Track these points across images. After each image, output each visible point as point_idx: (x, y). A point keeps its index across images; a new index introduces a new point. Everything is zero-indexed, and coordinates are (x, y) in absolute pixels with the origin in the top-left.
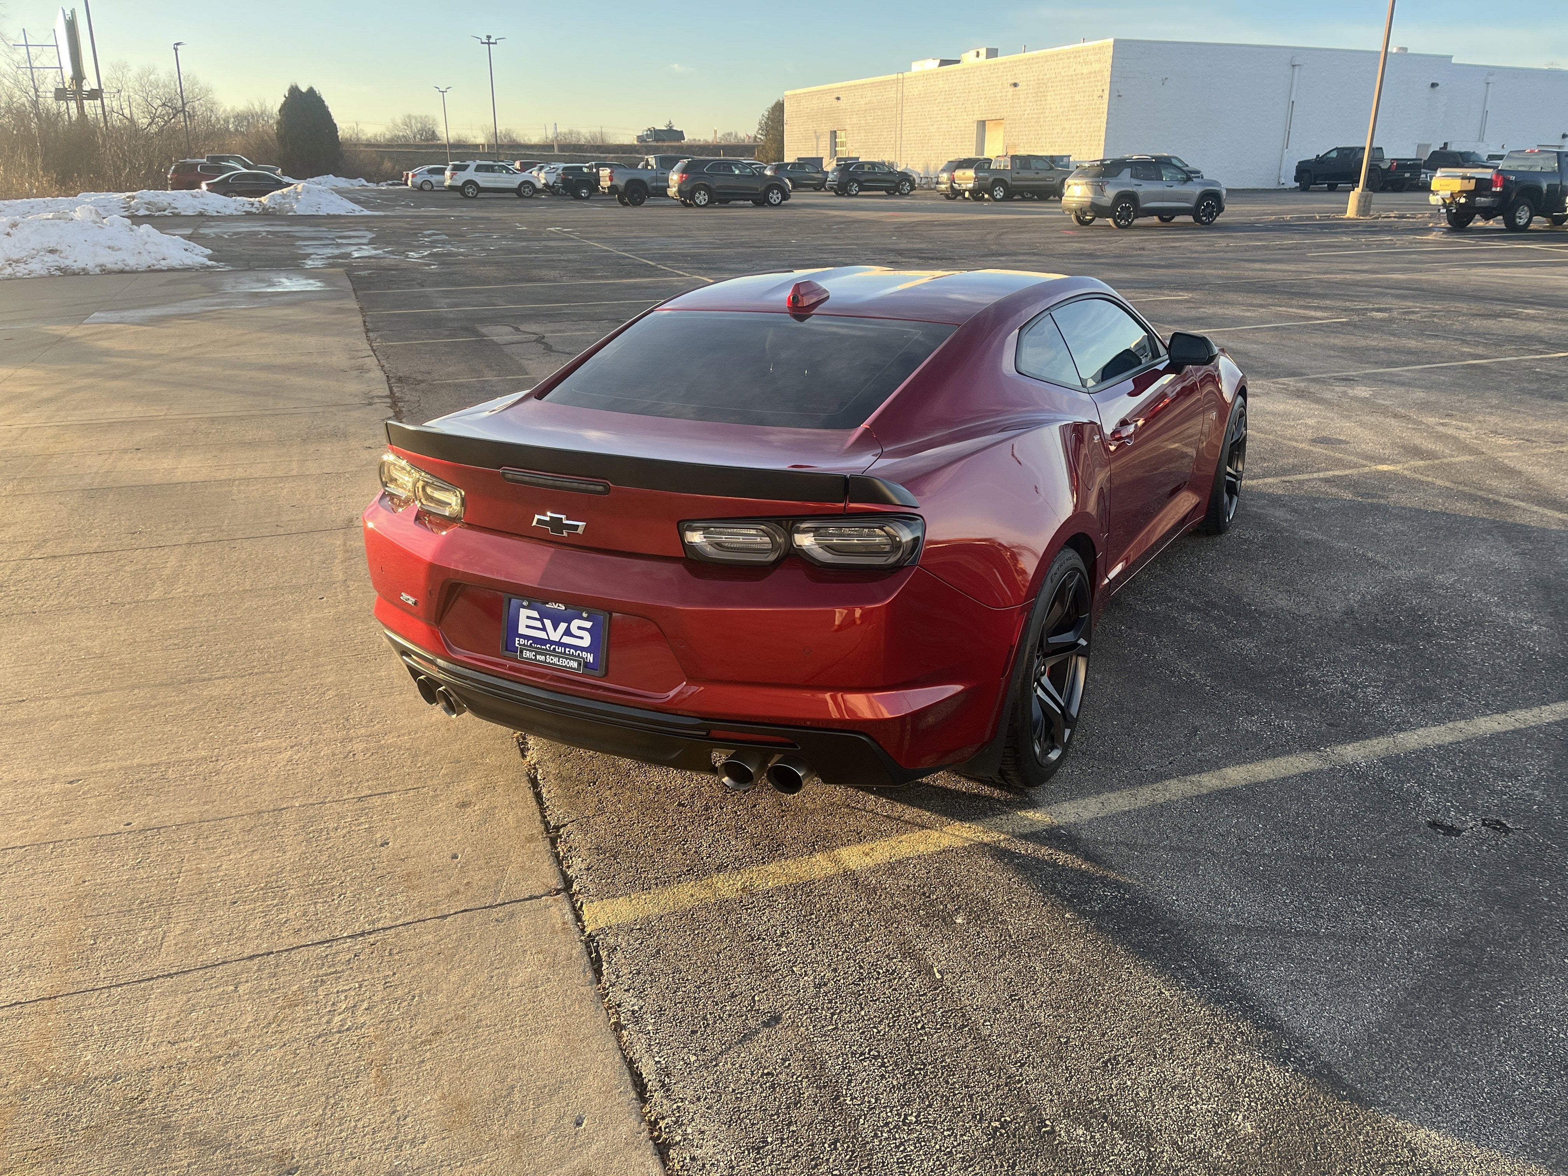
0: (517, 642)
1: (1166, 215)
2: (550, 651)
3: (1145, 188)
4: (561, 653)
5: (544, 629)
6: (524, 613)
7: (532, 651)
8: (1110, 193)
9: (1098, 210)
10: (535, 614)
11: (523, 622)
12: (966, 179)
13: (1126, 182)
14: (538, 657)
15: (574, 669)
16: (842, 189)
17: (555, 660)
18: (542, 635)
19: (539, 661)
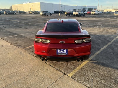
0: (58, 53)
1: (48, 15)
3: (46, 13)
4: (63, 53)
7: (60, 54)
8: (44, 13)
9: (43, 15)
10: (60, 50)
11: (58, 51)
12: (31, 12)
13: (45, 13)
15: (65, 54)
16: (19, 13)
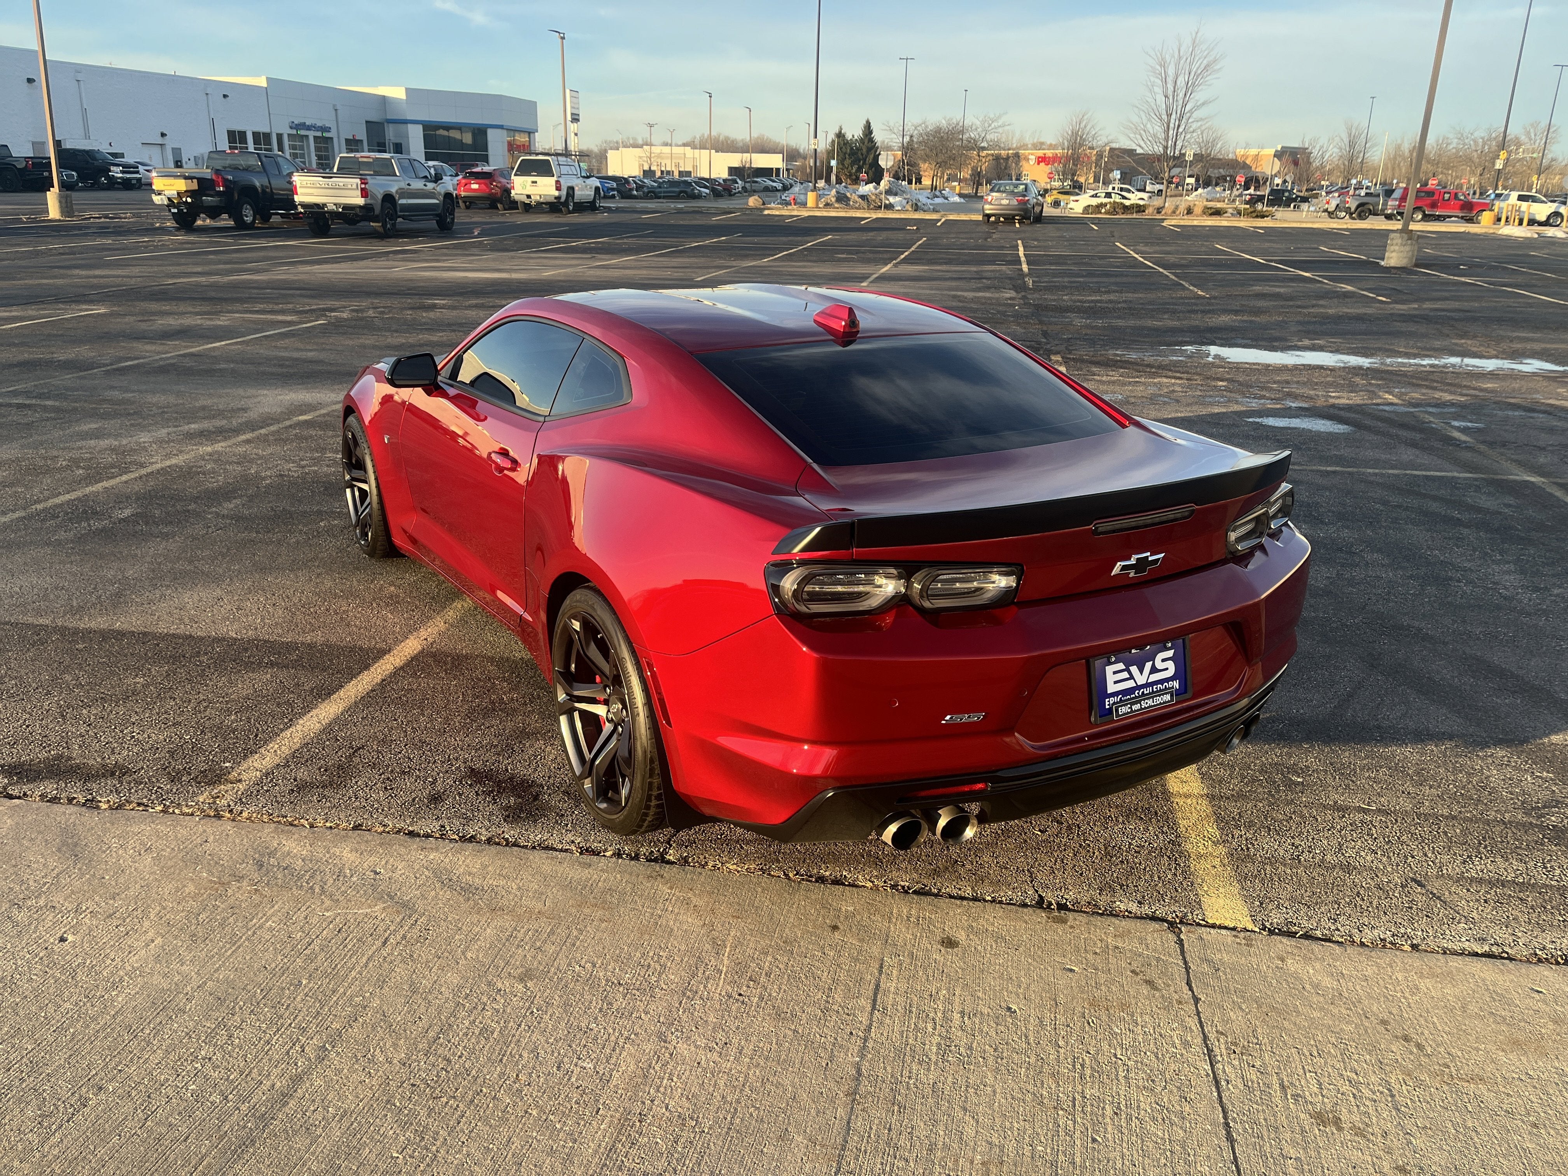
0: (1107, 703)
2: (1139, 696)
4: (1150, 693)
5: (1132, 677)
6: (1110, 669)
7: (1127, 705)
10: (1121, 666)
11: (1110, 678)
14: (1134, 708)
15: (1169, 701)
17: (1150, 702)
18: (1130, 684)
19: (1136, 711)
